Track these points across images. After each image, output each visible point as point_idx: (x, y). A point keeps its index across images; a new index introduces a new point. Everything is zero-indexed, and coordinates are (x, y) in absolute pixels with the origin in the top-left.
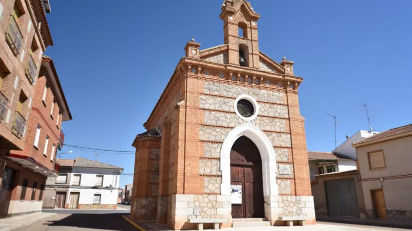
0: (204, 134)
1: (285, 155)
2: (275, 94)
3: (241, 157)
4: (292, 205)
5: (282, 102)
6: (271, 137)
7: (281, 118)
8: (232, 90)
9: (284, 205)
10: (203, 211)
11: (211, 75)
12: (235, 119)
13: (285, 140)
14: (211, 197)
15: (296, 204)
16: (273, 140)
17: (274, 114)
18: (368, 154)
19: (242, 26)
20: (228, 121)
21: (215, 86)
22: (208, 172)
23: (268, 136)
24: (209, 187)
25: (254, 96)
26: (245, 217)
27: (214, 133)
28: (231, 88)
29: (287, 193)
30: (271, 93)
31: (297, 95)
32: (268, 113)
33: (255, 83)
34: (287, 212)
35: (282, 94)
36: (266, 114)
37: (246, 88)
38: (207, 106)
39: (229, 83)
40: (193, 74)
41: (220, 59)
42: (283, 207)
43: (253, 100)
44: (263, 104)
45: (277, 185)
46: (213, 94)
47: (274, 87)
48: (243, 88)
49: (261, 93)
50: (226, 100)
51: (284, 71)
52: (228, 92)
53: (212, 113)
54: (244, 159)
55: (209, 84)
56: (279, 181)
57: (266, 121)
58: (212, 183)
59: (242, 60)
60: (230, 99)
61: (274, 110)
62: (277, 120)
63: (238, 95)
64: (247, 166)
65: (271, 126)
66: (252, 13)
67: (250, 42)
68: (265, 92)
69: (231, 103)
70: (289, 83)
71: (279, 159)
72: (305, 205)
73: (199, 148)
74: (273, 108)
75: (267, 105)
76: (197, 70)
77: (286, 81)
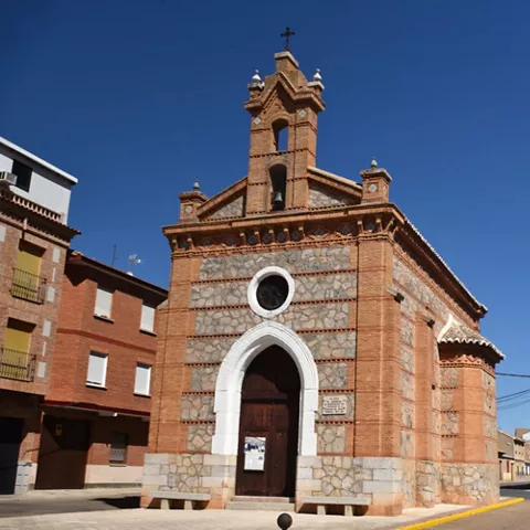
0: (191, 355)
1: (340, 375)
2: (333, 251)
4: (341, 475)
5: (346, 267)
6: (311, 344)
7: (341, 300)
8: (246, 265)
9: (324, 474)
10: (180, 481)
11: (212, 244)
12: (246, 317)
14: (196, 458)
15: (351, 473)
16: (314, 350)
17: (325, 293)
19: (279, 126)
20: (235, 322)
21: (216, 262)
22: (194, 415)
23: (307, 340)
24: (194, 442)
25: (287, 265)
26: (268, 494)
27: (209, 348)
28: (245, 261)
29: (336, 451)
30: (325, 250)
32: (312, 294)
34: (330, 488)
35: (349, 250)
36: (307, 297)
37: (274, 254)
38: (200, 304)
39: (241, 253)
40: (183, 251)
41: (236, 208)
42: (321, 479)
43: (285, 273)
44: (304, 279)
45: (315, 435)
46: (214, 278)
47: (332, 237)
48: (268, 255)
49: (303, 257)
50: (236, 284)
52: (239, 269)
53: (210, 313)
55: (209, 262)
56: (321, 428)
57: (308, 312)
58: (199, 435)
59: (280, 198)
60: (241, 283)
61: (325, 286)
62: (330, 306)
63: (256, 271)
64: (277, 402)
65: (315, 319)
66: (295, 94)
67: (290, 156)
68: (313, 253)
69: (242, 288)
70: (360, 223)
71: (326, 384)
72: (372, 475)
73: (183, 377)
74: (325, 282)
75: (312, 279)
76: (188, 244)
77: (355, 219)
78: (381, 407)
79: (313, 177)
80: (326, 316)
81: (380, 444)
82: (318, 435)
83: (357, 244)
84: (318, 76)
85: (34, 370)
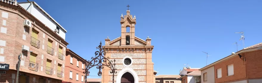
1: (143, 78)
2: (141, 54)
5: (144, 57)
7: (143, 64)
8: (122, 55)
11: (113, 51)
12: (123, 66)
13: (144, 73)
16: (138, 73)
18: (204, 74)
20: (120, 67)
21: (115, 55)
23: (136, 71)
25: (131, 56)
30: (139, 54)
31: (151, 54)
33: (132, 51)
35: (144, 54)
36: (136, 63)
37: (128, 54)
39: (120, 53)
41: (118, 43)
43: (131, 58)
44: (135, 59)
46: (114, 58)
47: (141, 51)
48: (127, 54)
49: (134, 55)
50: (119, 60)
51: (146, 43)
52: (120, 56)
54: (128, 81)
55: (113, 54)
57: (136, 66)
59: (128, 42)
60: (121, 59)
61: (139, 61)
62: (140, 65)
63: (124, 57)
65: (138, 67)
66: (132, 20)
67: (131, 34)
68: (136, 54)
69: (121, 61)
70: (147, 49)
71: (140, 80)
73: (109, 78)
75: (136, 59)
76: (108, 50)
77: (146, 48)
79: (136, 38)
80: (140, 67)
83: (146, 53)
84: (135, 17)
85: (62, 75)
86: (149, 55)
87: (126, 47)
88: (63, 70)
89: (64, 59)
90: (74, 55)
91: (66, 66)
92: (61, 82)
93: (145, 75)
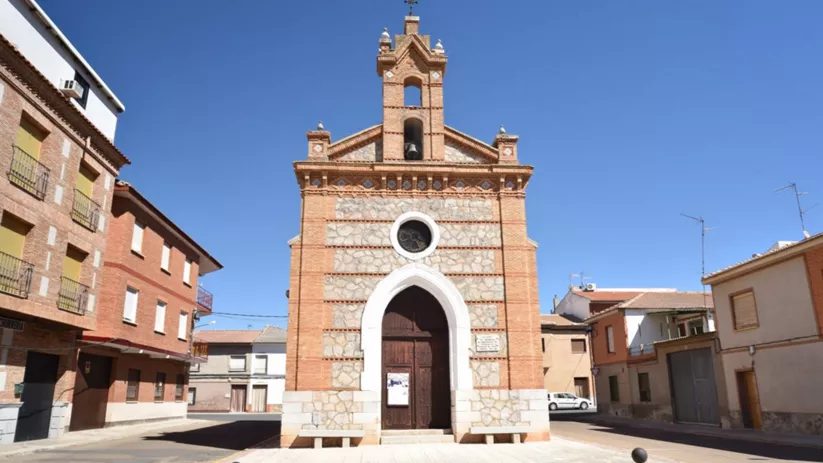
0: (331, 290)
1: (491, 315)
2: (474, 203)
3: (410, 323)
4: (499, 406)
5: (489, 218)
6: (461, 286)
7: (486, 248)
8: (387, 207)
9: (482, 406)
10: (328, 418)
11: (348, 184)
12: (391, 258)
13: (493, 288)
14: (343, 395)
15: (509, 404)
16: (465, 291)
17: (471, 240)
18: (731, 298)
19: (411, 82)
20: (378, 262)
21: (354, 203)
22: (338, 353)
23: (456, 283)
24: (340, 379)
25: (431, 212)
26: (414, 427)
27: (351, 286)
28: (385, 204)
29: (491, 384)
30: (467, 202)
31: (522, 201)
32: (459, 241)
33: (433, 188)
34: (490, 419)
35: (490, 203)
36: (453, 243)
37: (416, 200)
38: (338, 242)
39: (381, 196)
40: (315, 188)
41: (368, 153)
42: (480, 411)
43: (428, 219)
44: (449, 226)
45: (470, 370)
46: (351, 218)
47: (474, 190)
48: (409, 200)
49: (446, 206)
50: (376, 226)
51: (496, 156)
52: (379, 211)
53: (349, 251)
54: (415, 327)
55: (345, 202)
56: (476, 364)
57: (455, 257)
58: (346, 372)
59: (413, 148)
60: (384, 224)
61: (470, 234)
62: (476, 252)
63: (398, 214)
64: (420, 339)
65: (463, 264)
66: (431, 56)
67: (426, 112)
68: (454, 204)
69: (385, 231)
70: (502, 180)
71: (477, 324)
72: (528, 405)
73: (323, 314)
74: (470, 230)
75: (456, 226)
76: (322, 180)
77: (498, 176)
78: (532, 345)
79: (449, 134)
80: (473, 261)
81: (533, 377)
82: (474, 370)
85: (85, 303)
86: (515, 207)
87: (408, 169)
88: (90, 280)
89: (101, 227)
90: (150, 218)
91: (107, 264)
92: (80, 336)
93: (501, 298)
